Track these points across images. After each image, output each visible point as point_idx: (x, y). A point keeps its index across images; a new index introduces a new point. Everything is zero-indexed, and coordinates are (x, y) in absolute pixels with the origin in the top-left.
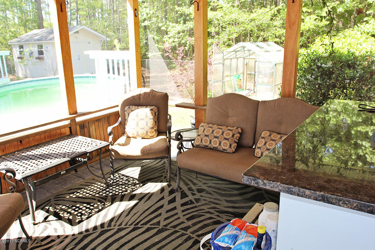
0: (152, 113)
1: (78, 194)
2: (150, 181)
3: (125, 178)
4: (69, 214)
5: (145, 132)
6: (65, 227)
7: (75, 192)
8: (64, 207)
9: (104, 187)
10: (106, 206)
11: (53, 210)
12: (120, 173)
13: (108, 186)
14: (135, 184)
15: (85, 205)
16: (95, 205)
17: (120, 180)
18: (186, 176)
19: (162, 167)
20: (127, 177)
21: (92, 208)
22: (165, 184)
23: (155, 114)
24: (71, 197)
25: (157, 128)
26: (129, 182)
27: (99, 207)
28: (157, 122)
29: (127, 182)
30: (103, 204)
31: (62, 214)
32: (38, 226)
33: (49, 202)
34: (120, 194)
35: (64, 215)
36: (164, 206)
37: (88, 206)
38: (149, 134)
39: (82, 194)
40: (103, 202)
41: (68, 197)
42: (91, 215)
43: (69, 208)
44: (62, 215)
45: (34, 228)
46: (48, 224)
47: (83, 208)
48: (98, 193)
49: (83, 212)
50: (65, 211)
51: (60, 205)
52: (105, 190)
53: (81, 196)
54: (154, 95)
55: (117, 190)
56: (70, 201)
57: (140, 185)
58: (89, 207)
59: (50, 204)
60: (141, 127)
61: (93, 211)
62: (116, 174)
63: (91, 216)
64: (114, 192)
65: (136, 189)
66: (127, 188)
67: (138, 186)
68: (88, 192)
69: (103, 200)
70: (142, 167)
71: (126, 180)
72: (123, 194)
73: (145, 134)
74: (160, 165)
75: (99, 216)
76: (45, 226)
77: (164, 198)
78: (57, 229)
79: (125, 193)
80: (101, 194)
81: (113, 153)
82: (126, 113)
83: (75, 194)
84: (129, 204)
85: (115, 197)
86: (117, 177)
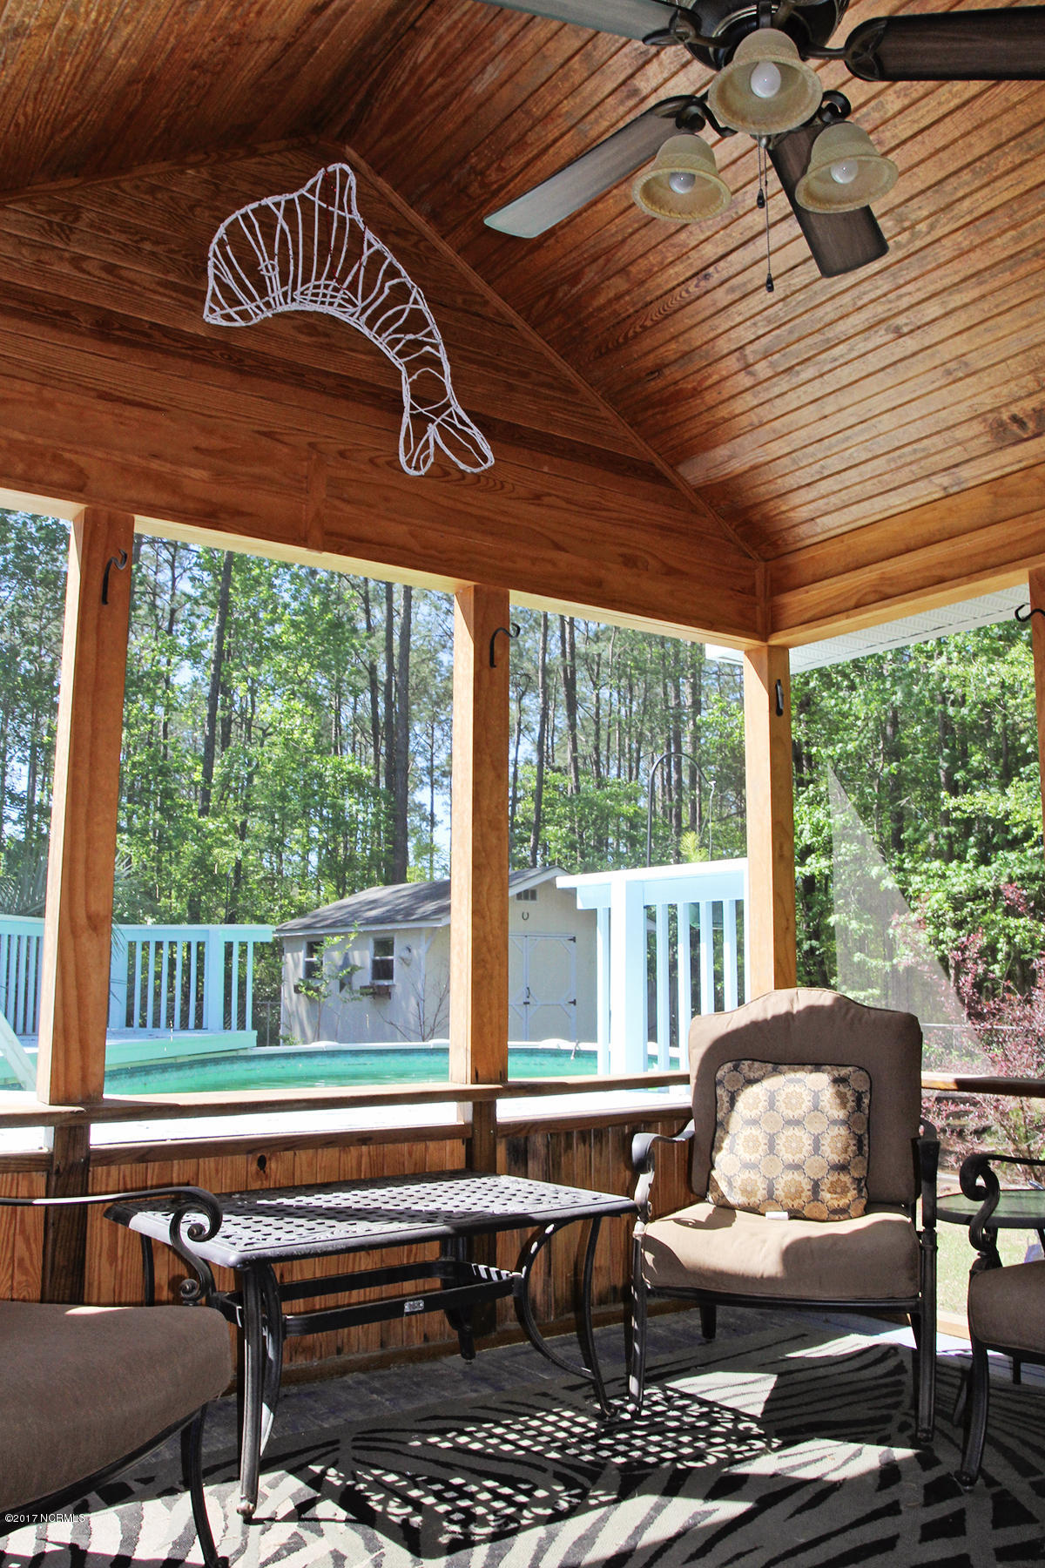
0: (841, 1097)
1: (463, 1440)
2: (824, 1433)
3: (695, 1409)
4: (409, 1509)
5: (807, 1186)
6: (383, 1555)
7: (450, 1431)
8: (391, 1478)
9: (591, 1430)
10: (593, 1502)
11: (338, 1483)
12: (669, 1385)
13: (611, 1425)
14: (744, 1437)
15: (490, 1484)
16: (540, 1493)
17: (671, 1413)
18: (1016, 1431)
19: (886, 1385)
20: (703, 1403)
21: (522, 1499)
22: (901, 1453)
23: (859, 1100)
24: (434, 1445)
25: (864, 1173)
26: (717, 1423)
27: (561, 1502)
28: (866, 1142)
29: (703, 1423)
30: (577, 1491)
31: (379, 1502)
32: (263, 1533)
33: (330, 1448)
34: (667, 1464)
35: (389, 1510)
36: (899, 1543)
37: (506, 1491)
38: (826, 1196)
39: (482, 1440)
40: (580, 1486)
41: (417, 1443)
42: (513, 1525)
43: (417, 1486)
44: (379, 1508)
45: (244, 1533)
46: (308, 1532)
47: (478, 1492)
48: (561, 1449)
49: (480, 1510)
50: (391, 1491)
51: (377, 1467)
52: (594, 1439)
53: (476, 1446)
54: (852, 1019)
55: (653, 1449)
56: (425, 1459)
57: (769, 1444)
58: (510, 1496)
59: (332, 1457)
60: (789, 1158)
61: (526, 1513)
62: (654, 1390)
63: (514, 1532)
64: (636, 1454)
65: (747, 1454)
66: (701, 1444)
67: (759, 1444)
68: (512, 1436)
69: (581, 1479)
70: (780, 1375)
71: (702, 1416)
72: (679, 1466)
73: (807, 1194)
74: (876, 1378)
75: (551, 1538)
76: (295, 1534)
77: (899, 1512)
78: (344, 1558)
79: (691, 1464)
80: (572, 1451)
81: (649, 1257)
82: (720, 1091)
83: (450, 1435)
84: (710, 1513)
85: (644, 1472)
86: (654, 1398)
